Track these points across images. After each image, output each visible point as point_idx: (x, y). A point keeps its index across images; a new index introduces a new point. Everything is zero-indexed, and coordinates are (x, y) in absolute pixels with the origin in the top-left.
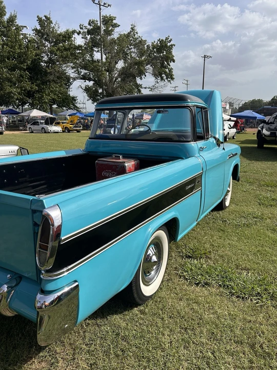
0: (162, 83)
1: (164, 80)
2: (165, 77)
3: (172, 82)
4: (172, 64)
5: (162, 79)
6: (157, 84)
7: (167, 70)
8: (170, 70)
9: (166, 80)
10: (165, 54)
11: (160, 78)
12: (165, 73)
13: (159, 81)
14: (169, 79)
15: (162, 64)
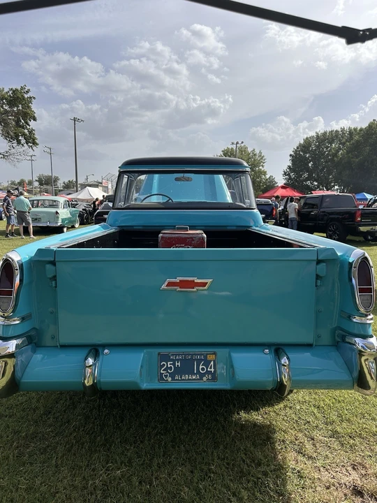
0: (19, 149)
1: (23, 145)
2: (23, 141)
3: (34, 148)
4: (32, 123)
5: (19, 142)
6: (13, 150)
7: (26, 131)
8: (31, 132)
9: (25, 145)
10: (20, 108)
11: (15, 141)
12: (24, 135)
13: (15, 145)
14: (29, 144)
15: (18, 122)
